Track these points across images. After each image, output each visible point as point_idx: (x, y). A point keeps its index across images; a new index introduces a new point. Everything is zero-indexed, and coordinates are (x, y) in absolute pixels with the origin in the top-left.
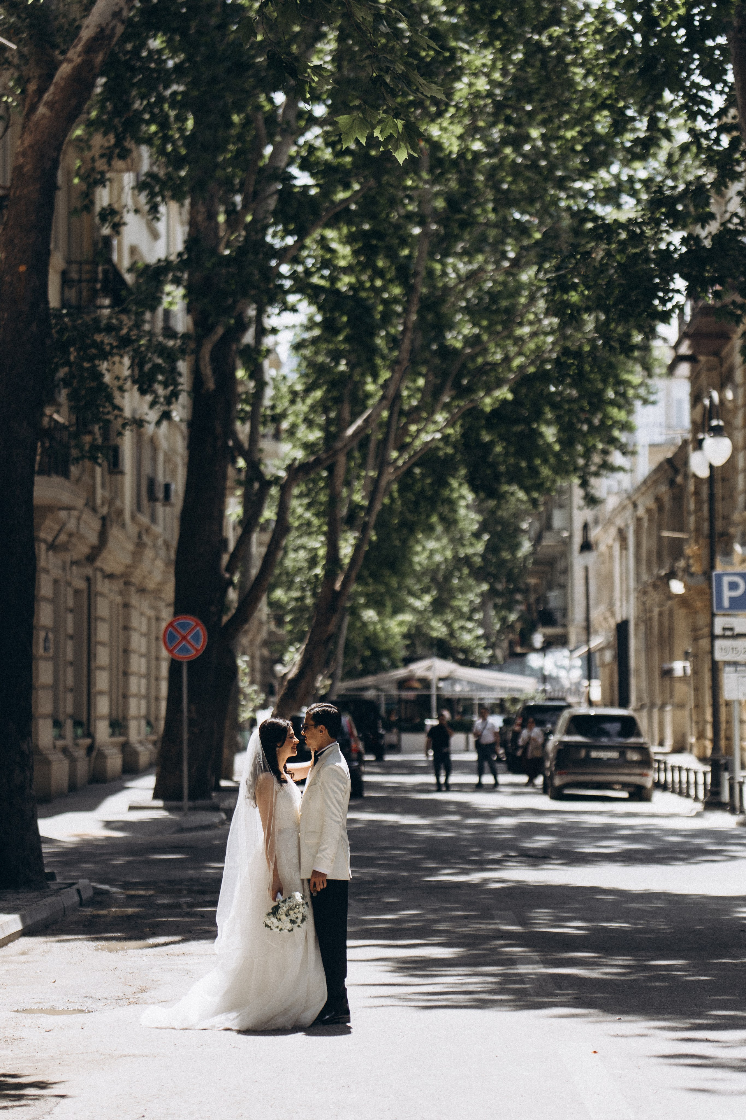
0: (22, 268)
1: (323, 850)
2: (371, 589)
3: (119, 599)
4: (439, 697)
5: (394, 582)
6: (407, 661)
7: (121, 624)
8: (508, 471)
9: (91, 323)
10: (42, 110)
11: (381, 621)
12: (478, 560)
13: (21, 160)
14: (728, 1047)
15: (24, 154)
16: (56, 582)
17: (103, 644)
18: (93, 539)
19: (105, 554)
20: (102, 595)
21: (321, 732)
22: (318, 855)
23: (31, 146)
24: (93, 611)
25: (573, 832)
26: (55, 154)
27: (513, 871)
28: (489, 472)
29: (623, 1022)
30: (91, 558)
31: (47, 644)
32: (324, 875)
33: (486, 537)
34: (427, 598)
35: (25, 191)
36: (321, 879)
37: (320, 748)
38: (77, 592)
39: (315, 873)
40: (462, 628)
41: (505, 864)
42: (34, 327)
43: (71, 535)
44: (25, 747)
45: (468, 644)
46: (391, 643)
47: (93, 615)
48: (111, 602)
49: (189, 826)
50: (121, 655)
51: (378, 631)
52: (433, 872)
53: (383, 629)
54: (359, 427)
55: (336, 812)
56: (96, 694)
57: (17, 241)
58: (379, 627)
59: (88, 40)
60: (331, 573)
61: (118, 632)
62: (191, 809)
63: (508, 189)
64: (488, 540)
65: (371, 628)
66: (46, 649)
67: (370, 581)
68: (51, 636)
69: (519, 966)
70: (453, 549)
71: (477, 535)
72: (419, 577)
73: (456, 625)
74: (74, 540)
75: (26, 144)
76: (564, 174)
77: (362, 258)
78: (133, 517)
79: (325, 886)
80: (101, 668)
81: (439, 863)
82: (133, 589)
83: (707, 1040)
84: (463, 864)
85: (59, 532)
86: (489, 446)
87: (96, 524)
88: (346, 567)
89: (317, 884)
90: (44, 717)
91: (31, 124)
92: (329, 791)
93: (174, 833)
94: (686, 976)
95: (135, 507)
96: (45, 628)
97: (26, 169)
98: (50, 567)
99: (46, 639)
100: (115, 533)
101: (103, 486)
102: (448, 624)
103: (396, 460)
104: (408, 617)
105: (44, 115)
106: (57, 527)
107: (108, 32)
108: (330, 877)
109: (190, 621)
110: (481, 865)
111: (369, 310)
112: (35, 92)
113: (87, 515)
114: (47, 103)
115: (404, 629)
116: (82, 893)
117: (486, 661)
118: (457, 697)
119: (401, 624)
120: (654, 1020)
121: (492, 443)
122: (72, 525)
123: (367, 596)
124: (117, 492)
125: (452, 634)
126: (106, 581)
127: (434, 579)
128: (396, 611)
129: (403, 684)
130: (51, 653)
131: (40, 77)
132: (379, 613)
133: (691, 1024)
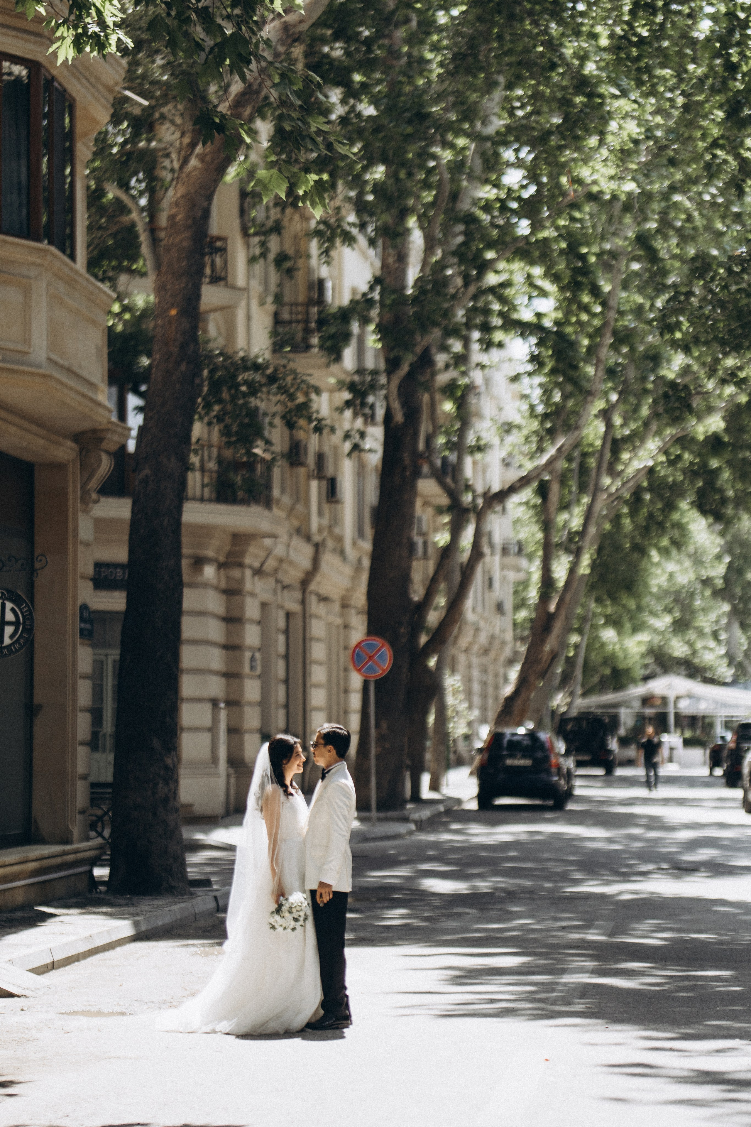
0: (173, 312)
1: (331, 862)
2: (609, 611)
3: (339, 621)
4: (677, 715)
5: (632, 604)
6: (646, 679)
7: (342, 645)
8: (736, 497)
9: (239, 362)
10: (194, 162)
11: (620, 642)
12: (719, 583)
13: (174, 210)
14: (690, 1056)
15: (177, 204)
16: (264, 605)
17: (320, 663)
18: (306, 563)
19: (318, 578)
20: (318, 617)
21: (329, 751)
22: (325, 867)
23: (182, 197)
24: (308, 631)
25: (741, 845)
26: (206, 204)
27: (654, 883)
28: (717, 497)
29: (610, 1031)
30: (305, 583)
31: (253, 664)
32: (330, 886)
33: (727, 559)
34: (668, 619)
35: (178, 239)
36: (327, 890)
37: (328, 766)
38: (288, 615)
39: (322, 884)
40: (705, 648)
41: (650, 876)
42: (183, 367)
43: (281, 561)
44: (169, 762)
45: (710, 663)
46: (630, 663)
47: (308, 635)
48: (329, 624)
49: (372, 836)
50: (342, 674)
51: (617, 650)
52: (577, 882)
53: (621, 648)
54: (552, 456)
55: (342, 826)
56: (311, 710)
57: (169, 286)
58: (617, 647)
59: (236, 95)
60: (545, 596)
61: (338, 652)
62: (379, 820)
63: (682, 226)
64: (730, 562)
65: (611, 647)
66: (252, 668)
67: (608, 602)
68: (258, 655)
69: (564, 976)
70: (695, 571)
71: (719, 557)
72: (658, 598)
73: (699, 645)
74: (285, 566)
75: (179, 194)
76: (740, 210)
77: (568, 294)
78: (354, 544)
79: (331, 896)
80: (318, 686)
81: (587, 875)
82: (353, 612)
83: (671, 1050)
84: (610, 875)
85: (267, 557)
86: (715, 473)
87: (308, 550)
88: (560, 590)
89: (323, 895)
90: (250, 731)
91: (184, 175)
92: (336, 806)
93: (359, 842)
94: (719, 986)
95: (356, 534)
96: (251, 648)
97: (178, 218)
98: (257, 590)
99: (253, 659)
100: (328, 559)
101: (320, 513)
102: (690, 644)
103: (609, 486)
104: (644, 637)
105: (195, 168)
106: (263, 554)
107: (255, 87)
108: (334, 889)
109: (377, 641)
110: (625, 877)
111: (573, 345)
112: (188, 145)
113: (298, 542)
114: (198, 156)
115: (643, 649)
116: (219, 899)
117: (729, 680)
118: (702, 714)
119: (640, 643)
120: (645, 1030)
121: (719, 469)
122: (280, 550)
123: (607, 617)
124: (336, 520)
125: (694, 653)
126: (322, 604)
127: (676, 601)
128: (635, 630)
129: (647, 700)
130: (259, 671)
131: (193, 131)
132: (619, 634)
133: (681, 1033)
